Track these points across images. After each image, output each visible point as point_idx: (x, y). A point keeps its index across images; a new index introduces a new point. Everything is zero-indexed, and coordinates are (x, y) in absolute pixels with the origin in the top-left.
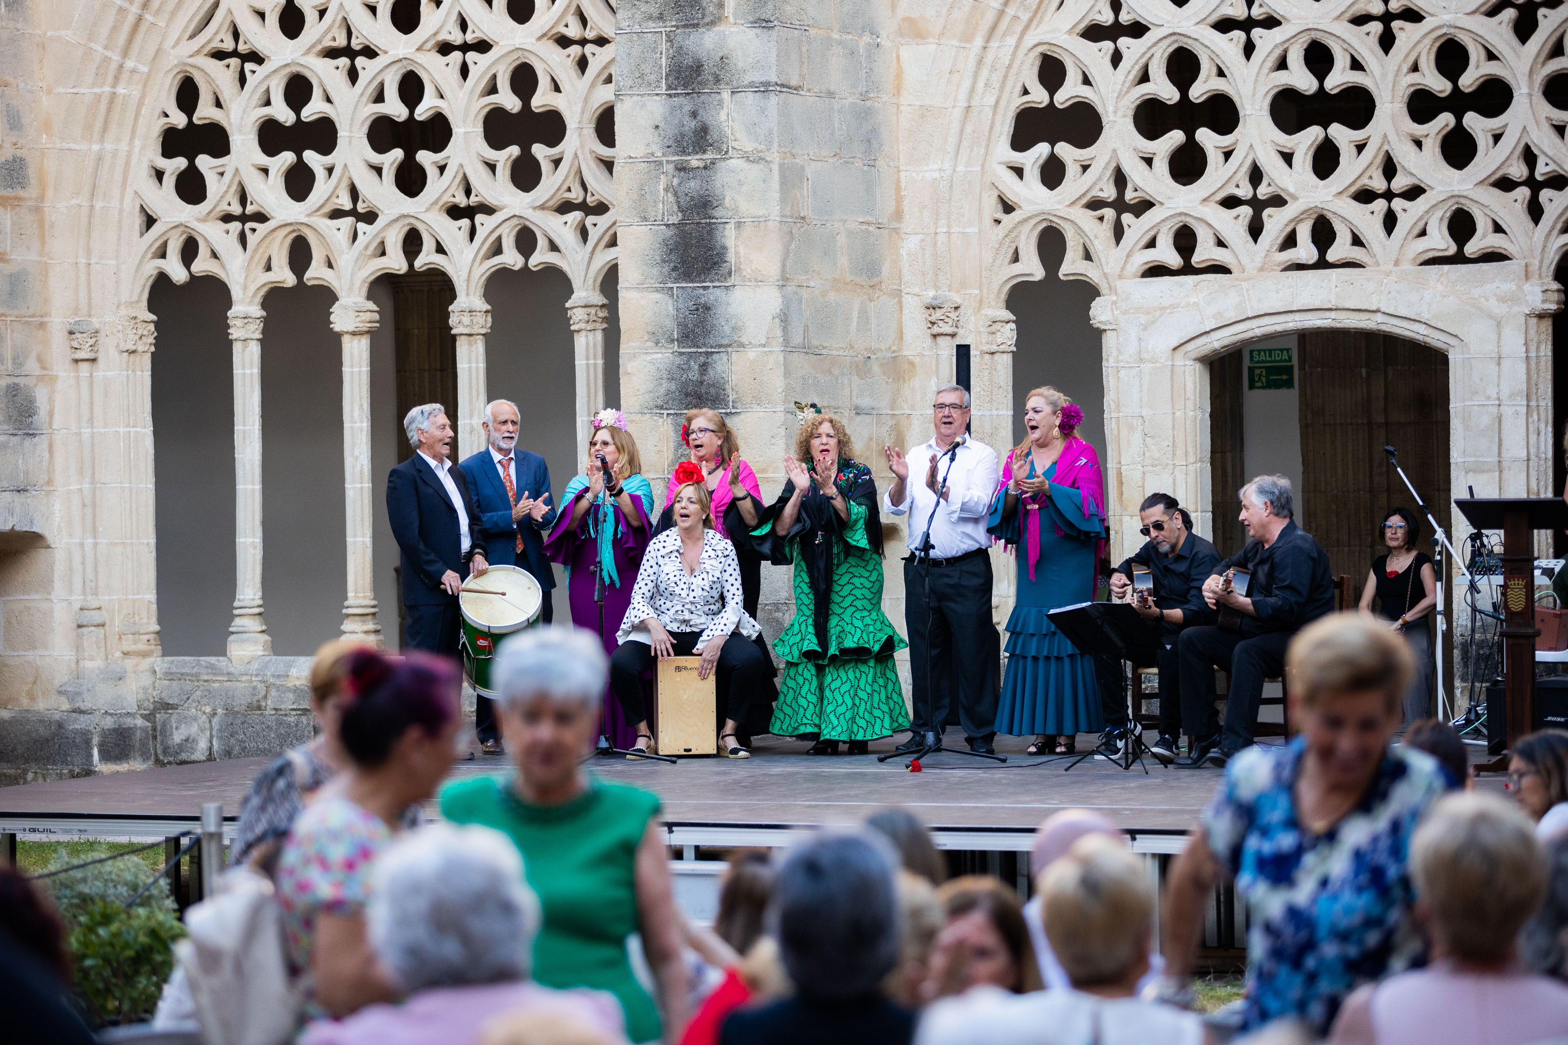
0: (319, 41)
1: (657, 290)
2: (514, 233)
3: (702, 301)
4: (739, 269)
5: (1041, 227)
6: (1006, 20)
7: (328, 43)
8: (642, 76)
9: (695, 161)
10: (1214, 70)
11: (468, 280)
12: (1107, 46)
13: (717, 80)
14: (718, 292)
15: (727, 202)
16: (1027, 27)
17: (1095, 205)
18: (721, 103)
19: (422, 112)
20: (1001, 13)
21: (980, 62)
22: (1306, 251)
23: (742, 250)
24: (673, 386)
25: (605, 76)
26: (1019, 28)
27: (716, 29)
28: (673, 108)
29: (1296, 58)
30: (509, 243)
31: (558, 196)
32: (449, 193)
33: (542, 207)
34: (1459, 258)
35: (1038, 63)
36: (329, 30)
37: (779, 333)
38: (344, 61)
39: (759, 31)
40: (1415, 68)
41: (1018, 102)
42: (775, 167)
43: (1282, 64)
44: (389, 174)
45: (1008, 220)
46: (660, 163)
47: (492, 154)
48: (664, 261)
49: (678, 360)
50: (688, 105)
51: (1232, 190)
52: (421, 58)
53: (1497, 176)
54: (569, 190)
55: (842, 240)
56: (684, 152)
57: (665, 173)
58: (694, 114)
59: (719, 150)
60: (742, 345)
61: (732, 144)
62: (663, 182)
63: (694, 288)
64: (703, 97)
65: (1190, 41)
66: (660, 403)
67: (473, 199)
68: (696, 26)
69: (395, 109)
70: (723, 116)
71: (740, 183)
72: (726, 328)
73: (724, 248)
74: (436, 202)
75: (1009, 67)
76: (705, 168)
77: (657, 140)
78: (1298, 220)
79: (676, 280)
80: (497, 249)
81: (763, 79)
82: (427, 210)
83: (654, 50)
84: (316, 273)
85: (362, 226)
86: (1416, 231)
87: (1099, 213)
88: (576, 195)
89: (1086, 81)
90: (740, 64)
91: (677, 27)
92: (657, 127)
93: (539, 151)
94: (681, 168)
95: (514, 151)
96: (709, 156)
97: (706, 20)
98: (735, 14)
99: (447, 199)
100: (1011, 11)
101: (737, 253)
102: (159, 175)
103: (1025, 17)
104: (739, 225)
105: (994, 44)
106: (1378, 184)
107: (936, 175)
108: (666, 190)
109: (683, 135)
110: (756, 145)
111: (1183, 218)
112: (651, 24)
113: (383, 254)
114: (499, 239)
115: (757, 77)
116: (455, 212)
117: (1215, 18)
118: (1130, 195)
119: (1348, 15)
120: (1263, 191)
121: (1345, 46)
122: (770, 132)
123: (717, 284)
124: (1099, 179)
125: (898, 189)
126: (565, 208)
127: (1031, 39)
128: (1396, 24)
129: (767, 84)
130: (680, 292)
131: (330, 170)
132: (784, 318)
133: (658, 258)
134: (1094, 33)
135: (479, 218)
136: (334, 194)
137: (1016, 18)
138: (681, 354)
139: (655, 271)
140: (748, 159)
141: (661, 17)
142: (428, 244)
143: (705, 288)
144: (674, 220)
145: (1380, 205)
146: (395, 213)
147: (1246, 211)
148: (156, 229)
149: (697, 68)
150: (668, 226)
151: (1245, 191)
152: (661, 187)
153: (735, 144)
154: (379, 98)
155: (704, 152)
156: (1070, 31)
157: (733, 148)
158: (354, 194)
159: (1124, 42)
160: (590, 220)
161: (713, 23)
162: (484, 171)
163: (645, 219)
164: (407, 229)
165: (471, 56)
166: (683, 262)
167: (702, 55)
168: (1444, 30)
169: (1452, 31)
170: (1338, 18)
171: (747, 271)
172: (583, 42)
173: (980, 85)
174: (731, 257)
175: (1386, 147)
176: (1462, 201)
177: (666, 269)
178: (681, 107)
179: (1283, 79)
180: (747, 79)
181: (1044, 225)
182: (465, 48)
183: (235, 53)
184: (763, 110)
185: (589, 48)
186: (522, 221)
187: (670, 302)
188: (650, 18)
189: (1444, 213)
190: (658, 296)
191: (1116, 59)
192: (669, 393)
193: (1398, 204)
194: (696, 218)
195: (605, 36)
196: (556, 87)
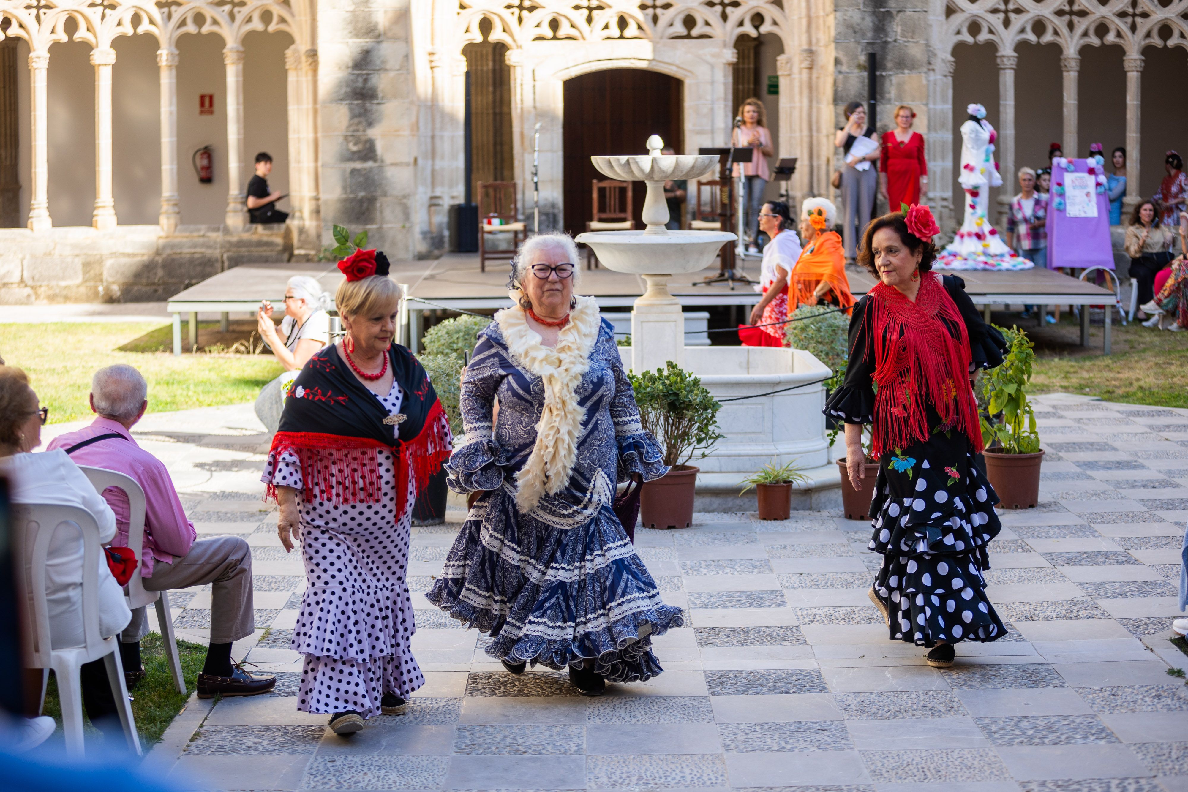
1: (340, 43)
2: (193, 16)
3: (365, 48)
4: (384, 33)
5: (481, 17)
11: (168, 37)
14: (373, 44)
17: (509, 7)
22: (615, 31)
24: (349, 89)
30: (190, 21)
34: (688, 36)
37: (406, 64)
45: (463, 12)
48: (345, 29)
49: (352, 77)
51: (578, 2)
53: (708, 0)
60: (386, 70)
63: (360, 42)
66: (341, 98)
72: (378, 62)
73: (376, 23)
78: (611, 17)
79: (351, 38)
80: (183, 23)
84: (81, 34)
85: (108, 11)
86: (668, 24)
87: (510, 10)
104: (385, 12)
106: (649, 2)
111: (553, 15)
113: (121, 25)
114: (184, 19)
118: (526, 3)
120: (593, 3)
123: (373, 40)
130: (352, 44)
132: (407, 57)
133: (342, 27)
135: (173, 8)
138: (354, 74)
139: (340, 33)
142: (145, 20)
143: (367, 42)
144: (351, 8)
145: (650, 11)
147: (585, 12)
150: (346, 11)
151: (584, 3)
171: (389, 34)
176: (692, 11)
177: (345, 32)
181: (483, 16)
187: (347, 48)
190: (340, 46)
192: (346, 93)
193: (659, 11)
194: (362, 8)
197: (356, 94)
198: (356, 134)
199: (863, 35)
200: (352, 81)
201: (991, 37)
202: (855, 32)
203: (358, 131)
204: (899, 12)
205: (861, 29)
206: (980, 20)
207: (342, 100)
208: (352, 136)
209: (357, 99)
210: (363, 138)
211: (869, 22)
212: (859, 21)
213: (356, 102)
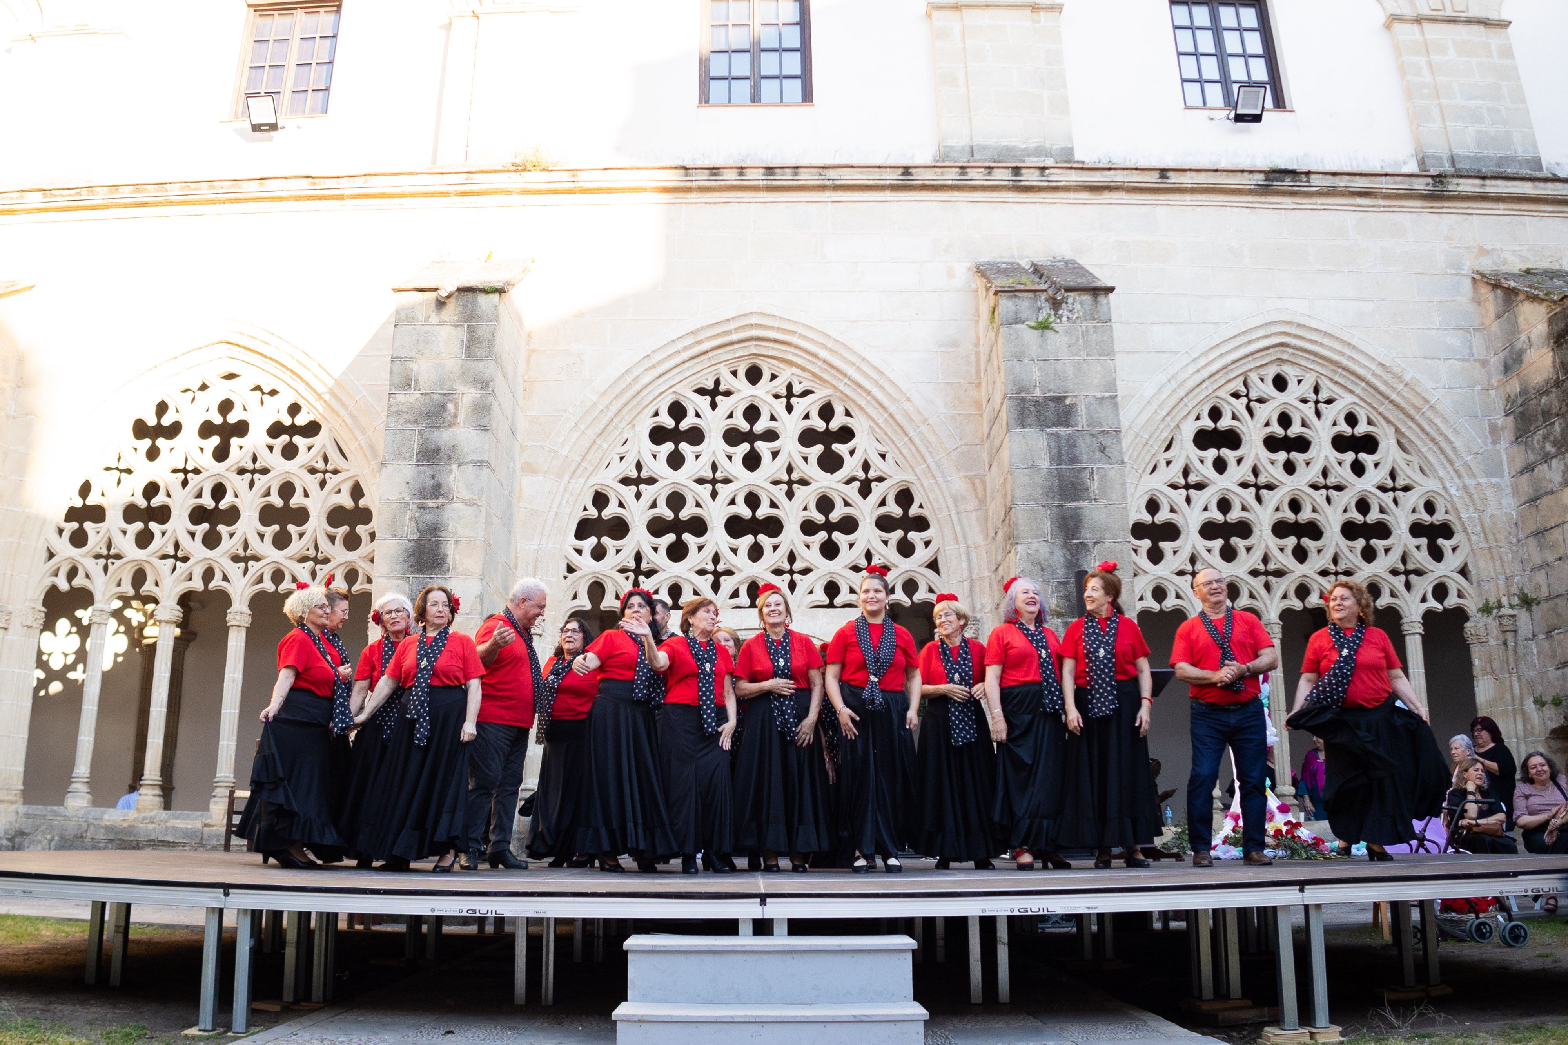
0: (168, 463)
1: (399, 578)
2: (271, 572)
4: (455, 568)
5: (591, 581)
6: (581, 469)
7: (173, 465)
8: (400, 454)
9: (431, 503)
10: (695, 504)
11: (241, 595)
12: (634, 488)
13: (450, 458)
15: (450, 528)
16: (590, 475)
17: (623, 571)
18: (451, 471)
19: (224, 504)
20: (579, 465)
21: (565, 490)
22: (744, 599)
23: (457, 557)
26: (587, 475)
27: (451, 429)
28: (419, 473)
29: (740, 500)
30: (267, 578)
31: (301, 553)
32: (235, 548)
33: (291, 558)
34: (831, 605)
35: (593, 495)
36: (174, 458)
37: (479, 607)
38: (181, 476)
39: (478, 432)
40: (805, 509)
41: (580, 515)
42: (483, 509)
43: (732, 502)
44: (199, 537)
45: (571, 576)
46: (408, 504)
47: (263, 529)
48: (405, 561)
50: (429, 471)
51: (703, 566)
52: (228, 474)
53: (853, 564)
54: (308, 550)
56: (424, 498)
57: (411, 510)
58: (433, 477)
59: (448, 498)
61: (456, 494)
62: (409, 515)
64: (439, 468)
65: (682, 488)
67: (249, 552)
68: (439, 427)
69: (208, 502)
70: (451, 478)
71: (460, 518)
73: (446, 555)
74: (226, 552)
75: (579, 495)
76: (437, 508)
77: (407, 490)
78: (741, 583)
79: (412, 573)
80: (260, 580)
81: (479, 459)
82: (221, 556)
83: (410, 440)
84: (148, 588)
85: (179, 564)
86: (809, 591)
87: (626, 575)
88: (312, 553)
89: (621, 505)
90: (465, 450)
91: (426, 427)
92: (408, 483)
93: (292, 528)
94: (422, 507)
95: (276, 527)
96: (440, 501)
97: (445, 424)
98: (464, 422)
99: (234, 551)
100: (584, 464)
101: (454, 558)
102: (61, 531)
103: (590, 469)
104: (457, 542)
105: (573, 481)
106: (786, 566)
107: (536, 547)
108: (410, 519)
109: (424, 489)
110: (472, 496)
111: (676, 579)
112: (409, 425)
113: (190, 579)
114: (262, 575)
115: (476, 457)
116: (236, 559)
117: (696, 477)
118: (644, 566)
119: (771, 480)
120: (721, 567)
121: (769, 494)
122: (482, 489)
124: (628, 556)
125: (516, 552)
126: (303, 559)
127: (593, 481)
128: (795, 486)
129: (482, 461)
130: (415, 580)
131: (164, 533)
132: (481, 598)
133: (401, 559)
134: (626, 481)
135: (251, 563)
136: (165, 545)
137: (586, 468)
139: (398, 567)
140: (466, 504)
141: (416, 422)
142: (218, 575)
143: (431, 578)
144: (415, 537)
145: (787, 577)
146: (201, 557)
147: (711, 578)
148: (55, 560)
149: (438, 450)
151: (710, 567)
152: (407, 518)
153: (458, 495)
154: (199, 496)
155: (438, 498)
156: (614, 479)
157: (457, 497)
158: (177, 546)
159: (643, 487)
160: (319, 567)
161: (449, 426)
162: (257, 538)
163: (395, 536)
164: (206, 566)
165: (257, 476)
166: (418, 562)
167: (441, 444)
168: (823, 490)
169: (827, 490)
170: (766, 480)
171: (460, 569)
172: (325, 472)
173: (564, 502)
174: (450, 560)
175: (792, 547)
176: (835, 576)
177: (406, 566)
178: (424, 472)
179: (733, 510)
180: (469, 458)
181: (593, 580)
182: (254, 472)
183: (117, 469)
184: (478, 476)
185: (329, 475)
186: (277, 565)
187: (407, 586)
188: (409, 422)
189: (823, 582)
190: (399, 582)
191: (638, 495)
193: (796, 577)
195: (339, 468)
196: (306, 495)
199: (1053, 572)
201: (1179, 602)
202: (1043, 570)
204: (1095, 543)
205: (1050, 566)
206: (1166, 583)
211: (1059, 557)
212: (1047, 555)
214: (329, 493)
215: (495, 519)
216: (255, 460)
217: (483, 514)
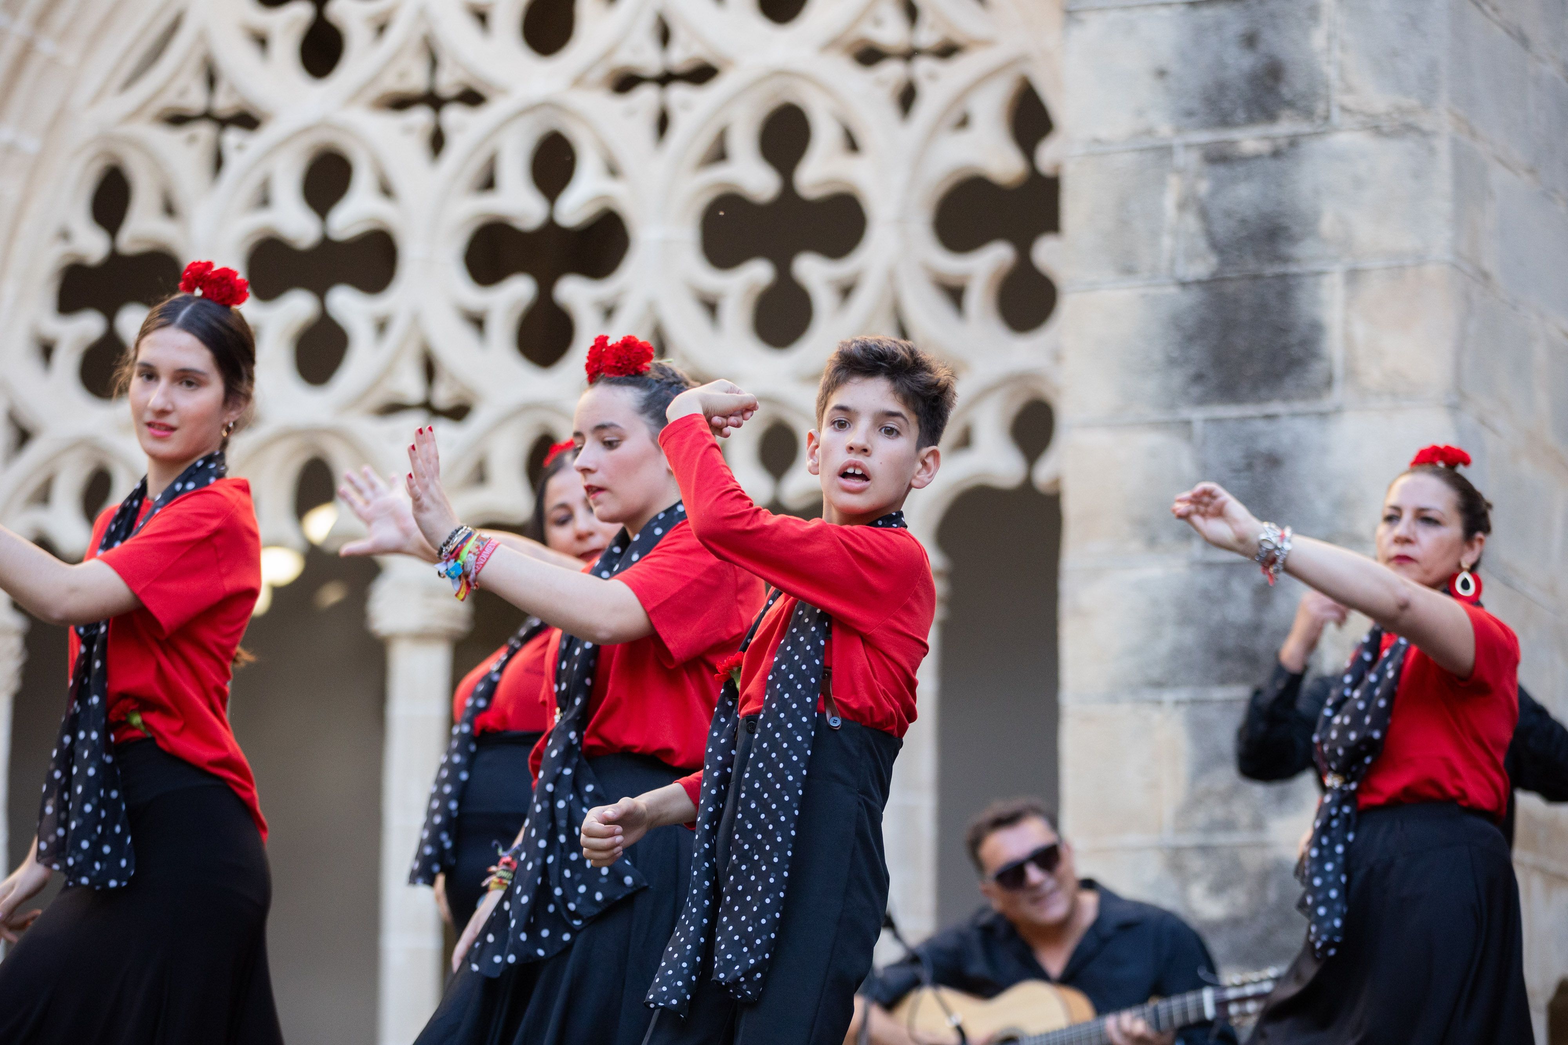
0: (374, 79)
1: (1154, 426)
3: (1264, 444)
4: (1351, 373)
7: (392, 84)
9: (1250, 140)
14: (1300, 425)
15: (1327, 224)
18: (1314, 12)
19: (573, 205)
23: (1360, 330)
24: (1189, 637)
25: (955, 116)
28: (1199, 32)
36: (394, 58)
38: (421, 117)
42: (1443, 146)
46: (1169, 150)
47: (714, 280)
48: (1172, 362)
49: (1206, 580)
50: (1234, 20)
55: (1540, 354)
56: (1225, 121)
57: (1180, 172)
58: (1250, 40)
59: (1308, 114)
61: (1339, 98)
62: (1174, 190)
63: (1243, 420)
66: (1156, 673)
69: (519, 201)
70: (1318, 39)
71: (1359, 183)
73: (1317, 328)
76: (1276, 154)
77: (1161, 99)
79: (1201, 401)
92: (1161, 73)
93: (810, 268)
94: (1218, 158)
95: (760, 271)
96: (1285, 127)
101: (1348, 339)
102: (47, 351)
104: (1353, 276)
108: (1182, 206)
109: (1222, 87)
110: (1397, 98)
122: (1432, 68)
123: (1299, 406)
130: (1210, 427)
131: (382, 326)
133: (1158, 356)
136: (389, 370)
138: (1210, 565)
139: (1151, 385)
140: (1376, 130)
143: (1270, 417)
144: (1200, 270)
148: (35, 452)
150: (1184, 284)
153: (1348, 100)
154: (490, 183)
155: (1274, 119)
157: (1344, 109)
158: (429, 367)
162: (696, 316)
163: (1129, 271)
165: (678, 93)
166: (1219, 362)
171: (1372, 376)
172: (910, 55)
174: (1333, 346)
177: (1178, 378)
178: (1219, 25)
182: (666, 79)
183: (208, 116)
185: (923, 67)
187: (1186, 451)
190: (1155, 439)
192: (1177, 652)
194: (1251, 265)
195: (958, 38)
196: (852, 144)
197: (1222, 655)
198: (1220, 839)
200: (1206, 595)
203: (1228, 825)
207: (1158, 685)
208: (1204, 849)
209: (1224, 680)
210: (1252, 860)
213: (1219, 693)
214: (932, 134)
215: (1498, 176)
216: (665, 35)
217: (1444, 162)
